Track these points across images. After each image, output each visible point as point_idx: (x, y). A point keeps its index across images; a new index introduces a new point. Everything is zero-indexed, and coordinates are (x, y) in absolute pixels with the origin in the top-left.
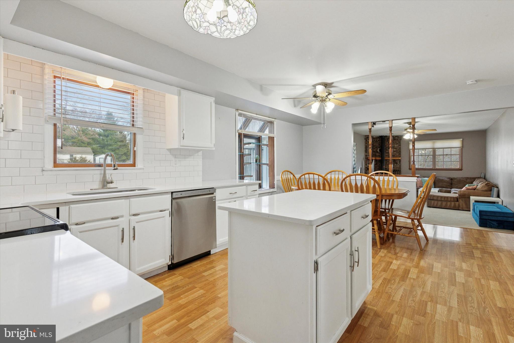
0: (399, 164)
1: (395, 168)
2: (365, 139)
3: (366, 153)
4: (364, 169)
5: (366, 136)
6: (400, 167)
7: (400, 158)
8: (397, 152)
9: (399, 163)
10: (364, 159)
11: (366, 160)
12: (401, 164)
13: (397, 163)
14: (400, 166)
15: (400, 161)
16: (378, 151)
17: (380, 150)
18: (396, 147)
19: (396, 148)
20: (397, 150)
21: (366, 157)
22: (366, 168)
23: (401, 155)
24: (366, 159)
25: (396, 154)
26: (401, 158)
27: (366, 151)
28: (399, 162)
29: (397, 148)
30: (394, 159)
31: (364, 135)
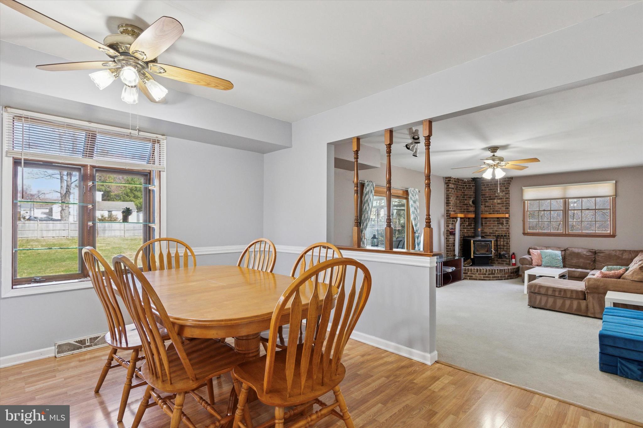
0: (506, 226)
1: (499, 231)
2: (446, 183)
3: (447, 206)
4: (444, 232)
5: (446, 178)
6: (508, 231)
7: (507, 216)
8: (502, 205)
9: (506, 223)
10: (443, 216)
11: (448, 218)
12: (509, 226)
13: (502, 224)
14: (508, 228)
15: (508, 221)
16: (471, 203)
17: (473, 202)
18: (501, 197)
19: (501, 199)
20: (503, 201)
21: (447, 213)
22: (447, 231)
23: (509, 211)
24: (447, 216)
25: (500, 208)
26: (509, 216)
27: (447, 203)
28: (506, 221)
29: (503, 199)
30: (498, 217)
31: (443, 177)
